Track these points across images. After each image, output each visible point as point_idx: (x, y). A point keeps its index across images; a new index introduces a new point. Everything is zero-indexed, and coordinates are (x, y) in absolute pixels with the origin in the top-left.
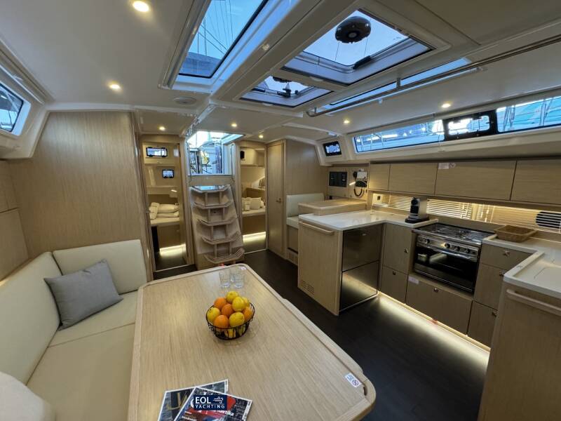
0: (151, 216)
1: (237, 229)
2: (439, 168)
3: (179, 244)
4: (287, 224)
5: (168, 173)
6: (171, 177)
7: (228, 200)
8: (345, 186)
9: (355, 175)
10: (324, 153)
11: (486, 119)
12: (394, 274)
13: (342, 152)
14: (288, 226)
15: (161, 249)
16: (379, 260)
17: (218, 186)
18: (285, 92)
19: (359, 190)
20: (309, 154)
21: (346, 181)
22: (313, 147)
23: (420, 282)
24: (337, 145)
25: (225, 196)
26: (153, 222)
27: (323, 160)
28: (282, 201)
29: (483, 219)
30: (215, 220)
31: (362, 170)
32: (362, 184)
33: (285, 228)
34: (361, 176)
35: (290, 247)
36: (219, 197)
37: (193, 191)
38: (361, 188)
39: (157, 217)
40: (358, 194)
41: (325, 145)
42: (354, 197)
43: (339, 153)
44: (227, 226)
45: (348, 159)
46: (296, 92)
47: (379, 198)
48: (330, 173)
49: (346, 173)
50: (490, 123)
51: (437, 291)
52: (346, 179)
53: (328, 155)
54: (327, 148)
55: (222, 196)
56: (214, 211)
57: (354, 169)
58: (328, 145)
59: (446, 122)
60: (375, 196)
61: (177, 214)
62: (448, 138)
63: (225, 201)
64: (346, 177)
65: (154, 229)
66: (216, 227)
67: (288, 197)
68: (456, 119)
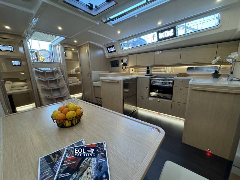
0: (7, 89)
1: (67, 90)
2: (156, 54)
3: (31, 103)
4: (94, 85)
5: (16, 63)
6: (19, 65)
7: (59, 76)
8: (118, 67)
9: (122, 61)
10: (108, 51)
11: (172, 30)
12: (143, 98)
13: (116, 51)
14: (94, 86)
15: (17, 108)
16: (137, 94)
17: (52, 68)
18: (90, 5)
19: (124, 67)
20: (100, 52)
21: (118, 64)
22: (102, 49)
23: (153, 99)
24: (113, 47)
25: (57, 74)
26: (9, 92)
27: (108, 55)
28: (89, 75)
29: (171, 73)
30: (53, 86)
31: (125, 58)
32: (125, 65)
33: (93, 87)
34: (125, 61)
35: (96, 96)
36: (54, 74)
37: (36, 71)
38: (125, 66)
39: (11, 90)
40: (124, 69)
41: (108, 48)
42: (122, 71)
43: (115, 51)
44: (61, 89)
45: (119, 53)
46: (96, 6)
47: (133, 70)
48: (111, 61)
49: (118, 61)
50: (173, 32)
51: (159, 101)
52: (118, 63)
53: (109, 52)
54: (109, 49)
55: (56, 74)
56: (51, 82)
57: (121, 59)
58: (109, 47)
59: (158, 33)
60: (131, 69)
61: (26, 87)
62: (159, 40)
63: (57, 76)
64: (118, 62)
65: (10, 97)
66: (54, 90)
67: (93, 72)
68: (162, 31)
